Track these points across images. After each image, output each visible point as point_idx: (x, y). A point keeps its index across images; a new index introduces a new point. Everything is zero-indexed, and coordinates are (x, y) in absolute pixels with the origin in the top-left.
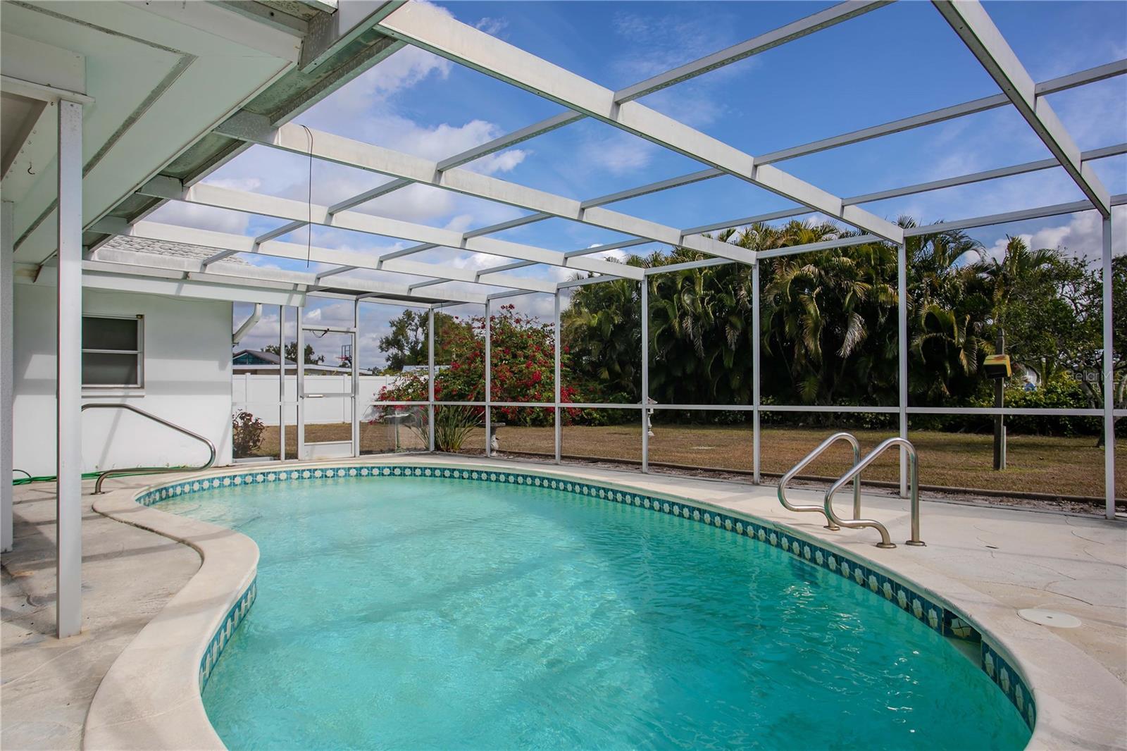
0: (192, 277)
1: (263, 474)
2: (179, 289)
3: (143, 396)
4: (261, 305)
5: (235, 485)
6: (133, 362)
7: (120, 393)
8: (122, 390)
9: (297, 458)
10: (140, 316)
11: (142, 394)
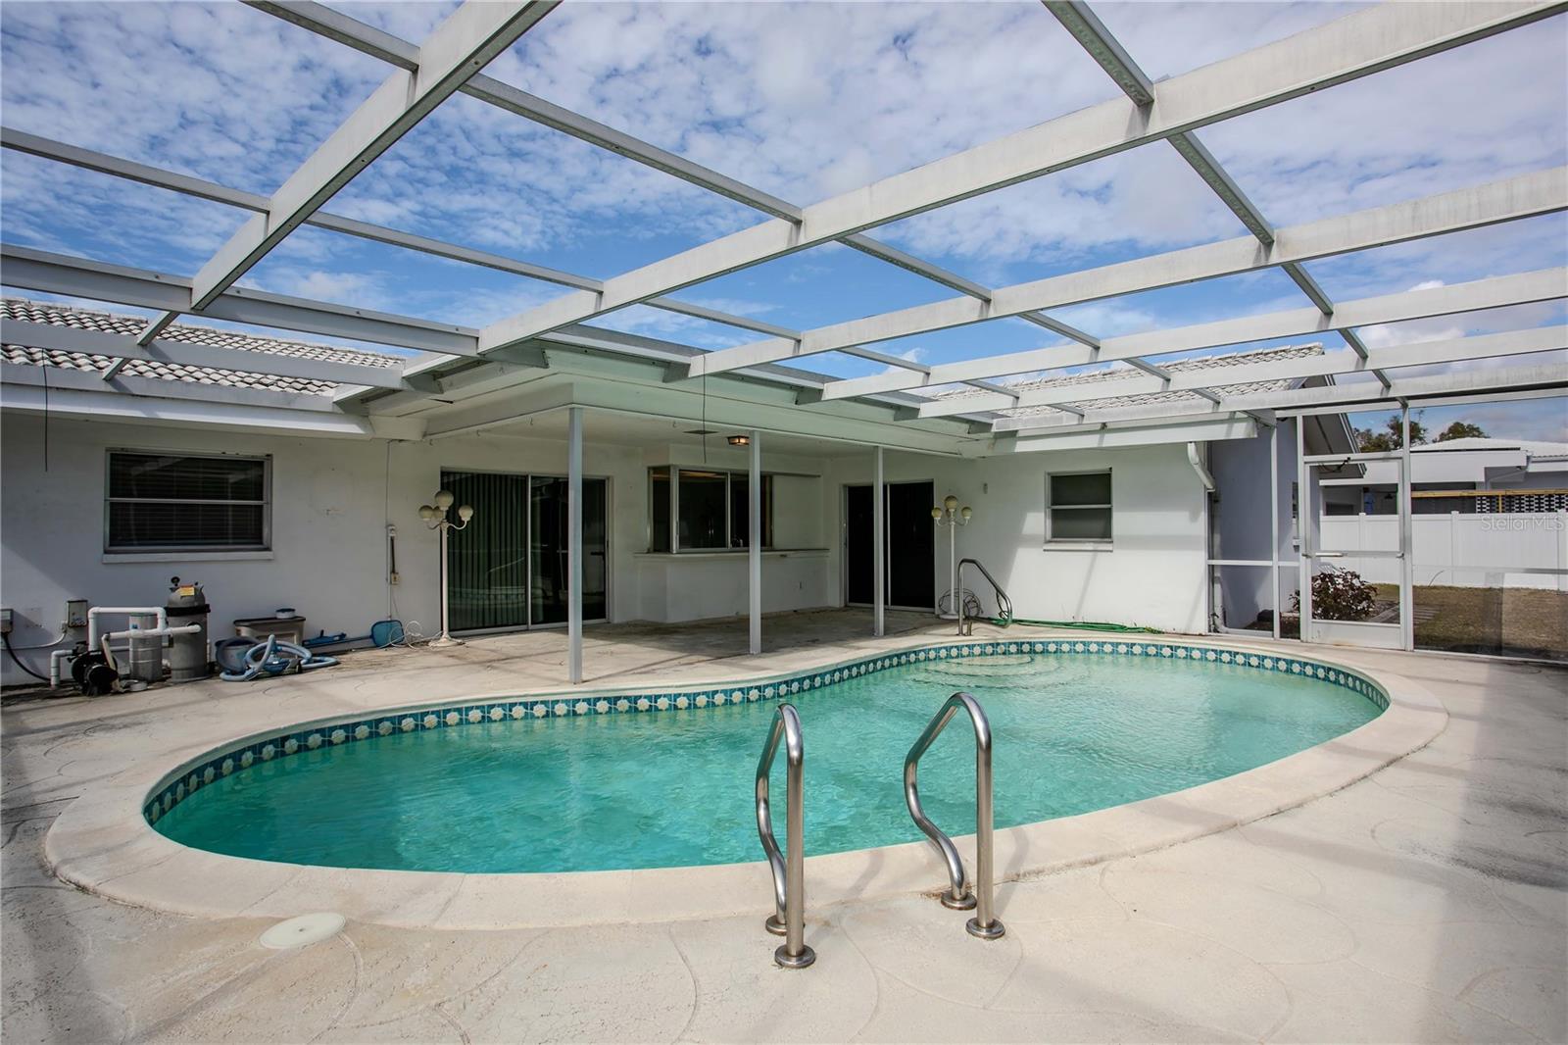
0: (1110, 426)
1: (1171, 647)
2: (1101, 440)
3: (1111, 551)
4: (1193, 444)
5: (1133, 654)
6: (1107, 515)
7: (1089, 546)
8: (1092, 544)
9: (1299, 638)
10: (1111, 469)
11: (1111, 549)
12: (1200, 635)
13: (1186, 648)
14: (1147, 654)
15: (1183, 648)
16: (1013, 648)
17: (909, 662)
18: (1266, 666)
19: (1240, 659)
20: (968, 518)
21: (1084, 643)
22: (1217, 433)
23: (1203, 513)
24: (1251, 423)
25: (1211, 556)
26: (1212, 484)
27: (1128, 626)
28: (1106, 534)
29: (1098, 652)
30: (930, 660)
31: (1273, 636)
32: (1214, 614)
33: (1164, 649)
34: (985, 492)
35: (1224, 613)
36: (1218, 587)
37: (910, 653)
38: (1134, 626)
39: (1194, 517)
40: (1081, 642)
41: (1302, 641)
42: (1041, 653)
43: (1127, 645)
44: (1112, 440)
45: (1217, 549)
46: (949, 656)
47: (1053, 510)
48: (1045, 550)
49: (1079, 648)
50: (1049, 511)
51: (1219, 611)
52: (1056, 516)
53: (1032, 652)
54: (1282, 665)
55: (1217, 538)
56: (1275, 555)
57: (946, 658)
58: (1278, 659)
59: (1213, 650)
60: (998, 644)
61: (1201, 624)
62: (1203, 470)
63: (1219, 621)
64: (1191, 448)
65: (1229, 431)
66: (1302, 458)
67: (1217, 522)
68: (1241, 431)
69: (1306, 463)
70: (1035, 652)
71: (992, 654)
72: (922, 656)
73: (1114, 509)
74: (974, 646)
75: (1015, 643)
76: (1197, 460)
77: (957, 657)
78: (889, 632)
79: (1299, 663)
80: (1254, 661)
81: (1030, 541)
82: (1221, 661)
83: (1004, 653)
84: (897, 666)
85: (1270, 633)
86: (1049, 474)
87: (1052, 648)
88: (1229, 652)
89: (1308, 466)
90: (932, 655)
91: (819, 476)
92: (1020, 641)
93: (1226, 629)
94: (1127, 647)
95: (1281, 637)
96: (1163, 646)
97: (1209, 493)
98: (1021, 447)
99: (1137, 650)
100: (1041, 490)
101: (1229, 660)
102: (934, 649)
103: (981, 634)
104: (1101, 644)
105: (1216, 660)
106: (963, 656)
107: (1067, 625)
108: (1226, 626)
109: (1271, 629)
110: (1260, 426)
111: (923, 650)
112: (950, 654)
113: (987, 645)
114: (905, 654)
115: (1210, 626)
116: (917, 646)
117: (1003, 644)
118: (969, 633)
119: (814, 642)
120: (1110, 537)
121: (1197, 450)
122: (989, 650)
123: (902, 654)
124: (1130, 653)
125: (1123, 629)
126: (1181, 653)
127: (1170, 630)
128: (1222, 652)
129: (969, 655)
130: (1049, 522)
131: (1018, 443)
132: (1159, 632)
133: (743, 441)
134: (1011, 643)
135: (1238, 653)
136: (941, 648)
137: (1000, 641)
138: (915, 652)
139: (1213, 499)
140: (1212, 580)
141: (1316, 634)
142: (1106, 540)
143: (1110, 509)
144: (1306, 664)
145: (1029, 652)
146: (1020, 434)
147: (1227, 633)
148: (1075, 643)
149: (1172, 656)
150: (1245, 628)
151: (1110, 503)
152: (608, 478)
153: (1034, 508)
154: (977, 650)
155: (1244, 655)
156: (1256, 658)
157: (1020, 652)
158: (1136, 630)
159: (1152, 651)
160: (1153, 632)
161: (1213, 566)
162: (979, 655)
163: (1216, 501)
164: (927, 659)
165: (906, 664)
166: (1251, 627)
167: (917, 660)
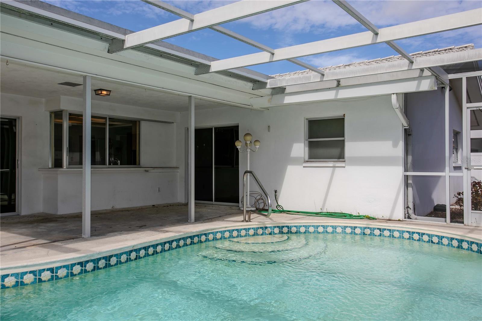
0: (342, 84)
1: (380, 229)
2: (337, 94)
3: (344, 167)
4: (395, 95)
5: (355, 234)
6: (341, 145)
7: (331, 164)
8: (333, 162)
9: (463, 223)
10: (344, 115)
11: (344, 165)
12: (399, 220)
13: (390, 230)
14: (364, 234)
15: (388, 230)
16: (277, 230)
17: (201, 242)
18: (444, 243)
19: (426, 238)
20: (258, 147)
21: (324, 227)
22: (411, 87)
23: (401, 142)
24: (433, 79)
25: (406, 170)
26: (407, 123)
27: (354, 214)
28: (341, 157)
29: (332, 233)
30: (217, 239)
31: (446, 221)
32: (408, 207)
33: (375, 231)
34: (269, 131)
35: (414, 206)
36: (410, 189)
37: (202, 235)
38: (358, 215)
39: (395, 145)
40: (322, 226)
41: (465, 225)
42: (296, 233)
43: (351, 227)
44: (344, 94)
45: (409, 165)
46: (231, 236)
47: (310, 142)
48: (304, 167)
49: (321, 229)
50: (307, 142)
51: (411, 205)
52: (312, 145)
53: (290, 232)
54: (455, 243)
55: (410, 158)
56: (447, 169)
57: (229, 237)
58: (452, 239)
59: (407, 232)
60: (266, 228)
61: (400, 214)
62: (401, 112)
63: (411, 212)
64: (394, 97)
65: (419, 85)
66: (465, 105)
67: (410, 148)
68: (426, 85)
69: (467, 108)
70: (291, 233)
71: (262, 235)
72: (211, 237)
73: (346, 140)
74: (249, 229)
75: (278, 227)
76: (398, 106)
77: (237, 237)
78: (199, 219)
79: (467, 242)
80: (435, 240)
81: (296, 161)
82: (413, 239)
83: (270, 234)
84: (191, 244)
85: (444, 219)
86: (307, 119)
87: (303, 230)
88: (418, 233)
89: (469, 110)
90: (219, 236)
91: (173, 123)
92: (281, 225)
93: (416, 216)
94: (352, 229)
95: (451, 222)
96: (374, 229)
97: (405, 129)
98: (288, 100)
99: (358, 231)
100: (302, 129)
101: (418, 238)
102: (220, 232)
103: (257, 221)
104: (334, 227)
105: (409, 239)
106: (241, 236)
107: (317, 214)
108: (415, 214)
109: (445, 217)
110: (439, 82)
111: (212, 233)
112: (232, 235)
113: (258, 228)
114: (198, 236)
115: (405, 214)
116: (208, 230)
117: (269, 227)
118: (249, 220)
119: (141, 227)
120: (344, 158)
121: (398, 99)
122: (260, 231)
123: (194, 236)
124: (353, 233)
125: (351, 217)
126: (387, 233)
127: (380, 217)
128: (413, 233)
129: (245, 236)
130: (307, 149)
131: (286, 97)
132: (374, 219)
133: (104, 92)
134: (275, 227)
135: (424, 234)
136: (225, 231)
137: (268, 226)
138: (205, 234)
139: (407, 133)
140: (407, 185)
141: (474, 221)
142: (341, 160)
143: (344, 140)
144: (472, 243)
145: (288, 233)
146: (287, 91)
147: (416, 219)
148: (318, 227)
149: (380, 235)
150: (427, 216)
151: (343, 136)
152: (19, 118)
153: (298, 141)
154: (251, 232)
155: (429, 235)
156: (436, 238)
157: (281, 232)
158: (359, 217)
159: (368, 231)
160: (369, 218)
161: (407, 176)
162: (253, 235)
163: (409, 135)
164: (215, 239)
165: (198, 243)
166: (430, 215)
167: (207, 240)
